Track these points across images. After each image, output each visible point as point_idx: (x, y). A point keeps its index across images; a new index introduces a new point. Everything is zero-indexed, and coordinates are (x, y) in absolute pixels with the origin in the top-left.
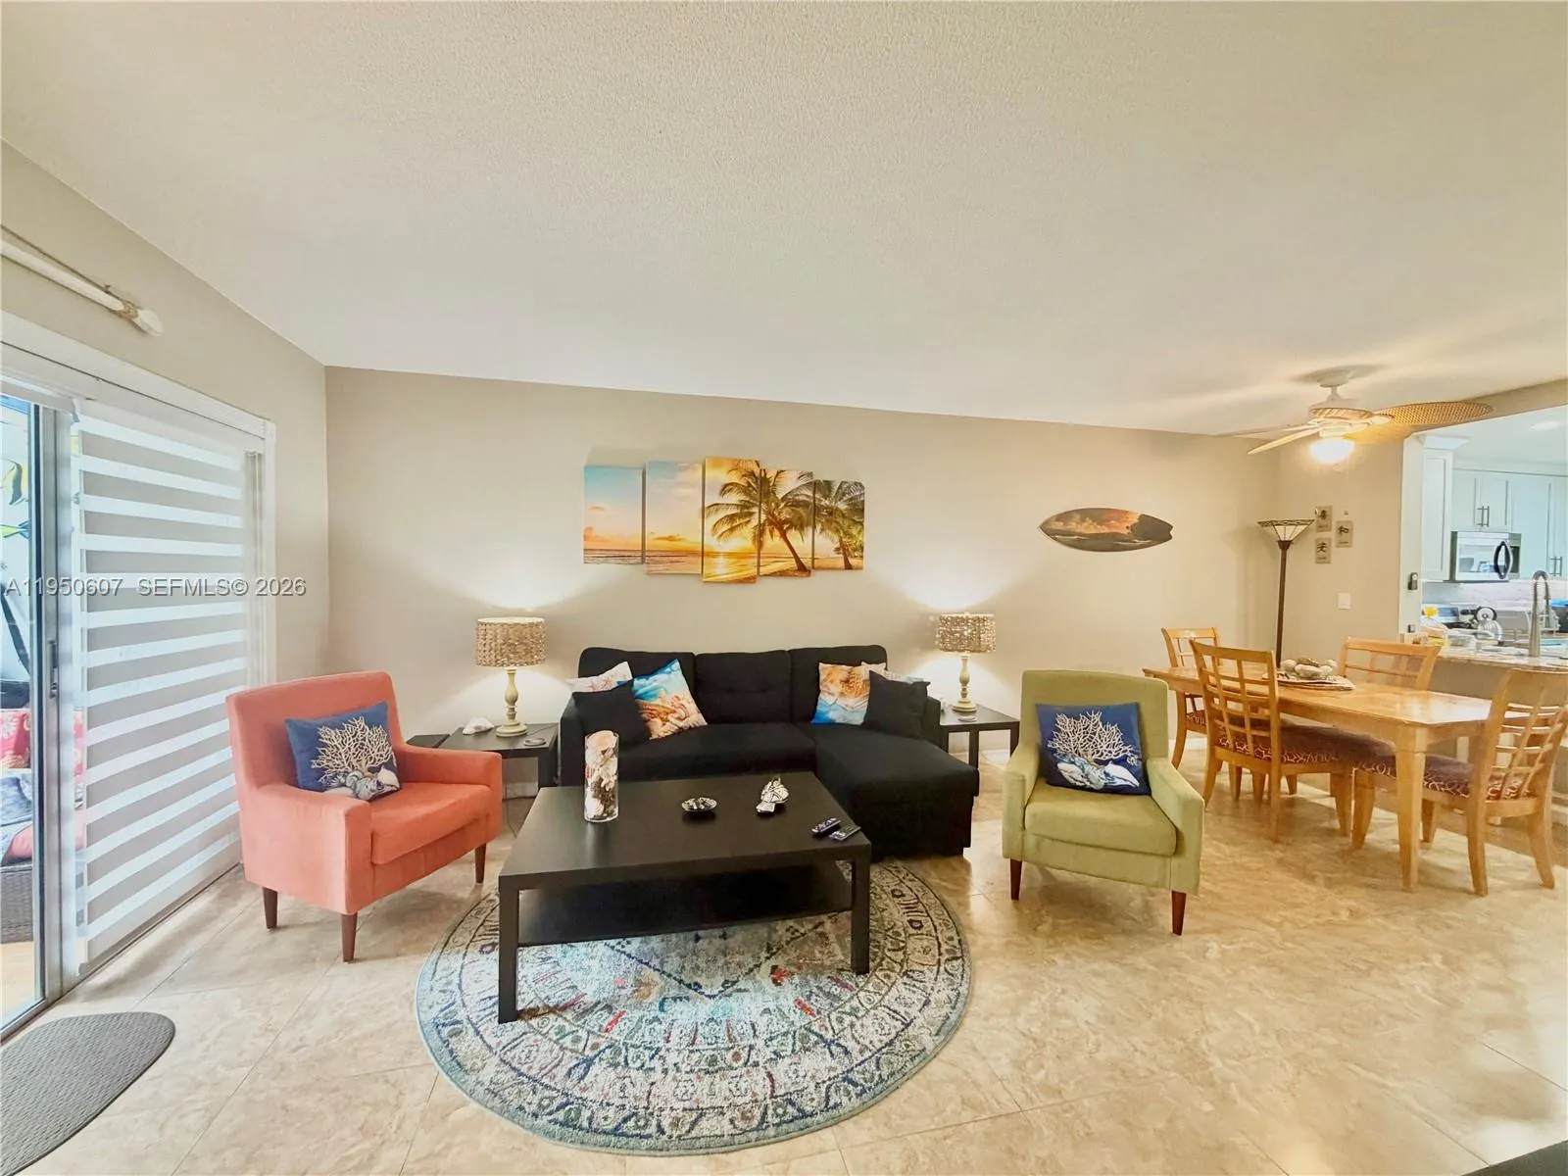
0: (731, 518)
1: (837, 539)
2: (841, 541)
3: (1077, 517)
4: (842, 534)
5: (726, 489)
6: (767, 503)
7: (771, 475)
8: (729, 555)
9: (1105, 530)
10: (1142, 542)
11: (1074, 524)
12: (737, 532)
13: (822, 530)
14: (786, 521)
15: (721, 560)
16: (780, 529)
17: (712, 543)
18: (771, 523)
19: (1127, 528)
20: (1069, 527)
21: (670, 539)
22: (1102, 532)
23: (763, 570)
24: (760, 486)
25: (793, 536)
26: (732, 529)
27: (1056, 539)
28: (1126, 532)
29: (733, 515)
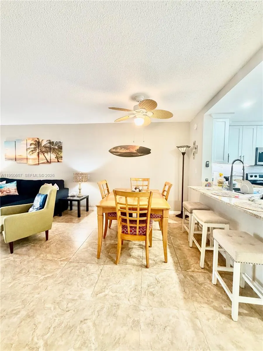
0: (32, 151)
1: (55, 155)
2: (56, 156)
3: (120, 148)
4: (57, 154)
5: (31, 144)
6: (40, 147)
7: (40, 141)
8: (33, 159)
9: (128, 151)
10: (140, 154)
11: (119, 150)
12: (34, 154)
13: (52, 153)
14: (44, 151)
15: (31, 160)
16: (43, 153)
17: (29, 157)
18: (41, 152)
19: (136, 150)
20: (117, 151)
21: (20, 156)
22: (128, 152)
23: (40, 162)
24: (38, 143)
25: (46, 154)
26: (33, 153)
27: (113, 154)
28: (135, 151)
29: (33, 150)
